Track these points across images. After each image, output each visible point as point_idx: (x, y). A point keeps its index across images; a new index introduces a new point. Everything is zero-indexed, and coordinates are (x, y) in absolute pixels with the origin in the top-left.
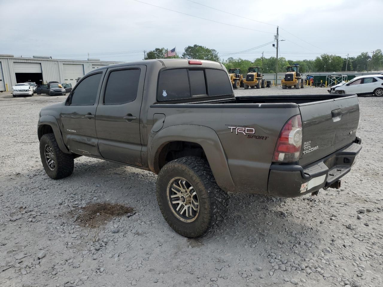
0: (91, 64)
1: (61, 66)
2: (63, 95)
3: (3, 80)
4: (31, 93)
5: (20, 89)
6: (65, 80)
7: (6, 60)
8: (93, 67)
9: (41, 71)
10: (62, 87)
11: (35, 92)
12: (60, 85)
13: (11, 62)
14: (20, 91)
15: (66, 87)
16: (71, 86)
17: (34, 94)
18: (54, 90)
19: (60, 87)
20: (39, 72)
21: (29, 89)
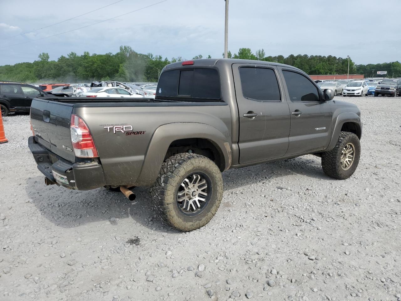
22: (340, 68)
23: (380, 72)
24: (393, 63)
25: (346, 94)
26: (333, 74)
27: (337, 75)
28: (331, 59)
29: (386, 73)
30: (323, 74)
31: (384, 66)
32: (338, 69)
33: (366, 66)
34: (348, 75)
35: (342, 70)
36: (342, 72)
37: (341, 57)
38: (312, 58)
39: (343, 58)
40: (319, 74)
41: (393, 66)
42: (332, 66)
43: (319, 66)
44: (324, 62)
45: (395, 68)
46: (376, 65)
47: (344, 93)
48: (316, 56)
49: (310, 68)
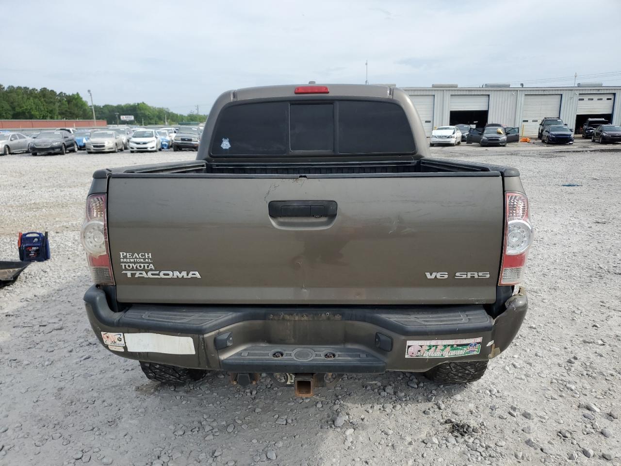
0: (577, 93)
1: (522, 98)
2: (501, 146)
3: (432, 122)
4: (453, 141)
5: (440, 135)
6: (524, 121)
7: (442, 92)
8: (581, 98)
9: (487, 107)
10: (502, 132)
11: (463, 139)
12: (500, 130)
13: (447, 95)
14: (440, 137)
15: (509, 133)
16: (518, 132)
17: (461, 143)
18: (488, 138)
19: (500, 133)
20: (484, 108)
21: (453, 135)
22: (65, 109)
23: (124, 117)
24: (138, 104)
25: (135, 149)
26: (57, 119)
27: (64, 120)
28: (45, 94)
29: (132, 118)
30: (38, 119)
31: (127, 108)
32: (63, 111)
33: (102, 107)
34: (95, 120)
35: (71, 113)
36: (70, 115)
37: (64, 92)
38: (12, 90)
39: (67, 94)
40: (31, 119)
41: (139, 108)
42: (51, 105)
43: (28, 104)
44: (35, 97)
45: (142, 111)
46: (115, 107)
47: (132, 148)
48: (19, 88)
49: (14, 108)
